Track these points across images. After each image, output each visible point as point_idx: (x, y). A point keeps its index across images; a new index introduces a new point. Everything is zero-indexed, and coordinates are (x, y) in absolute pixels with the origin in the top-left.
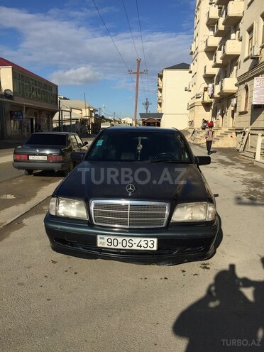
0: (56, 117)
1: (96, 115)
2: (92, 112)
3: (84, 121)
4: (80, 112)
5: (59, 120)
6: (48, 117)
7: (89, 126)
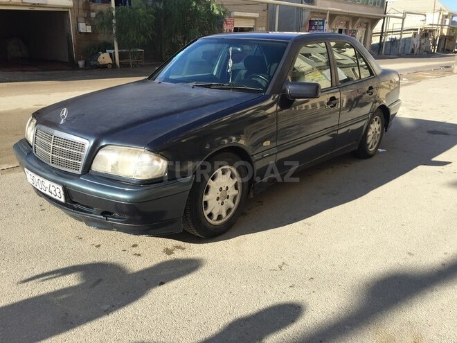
0: (378, 28)
1: (453, 22)
2: (446, 17)
3: (426, 33)
4: (423, 17)
5: (382, 32)
6: (367, 28)
7: (434, 41)
